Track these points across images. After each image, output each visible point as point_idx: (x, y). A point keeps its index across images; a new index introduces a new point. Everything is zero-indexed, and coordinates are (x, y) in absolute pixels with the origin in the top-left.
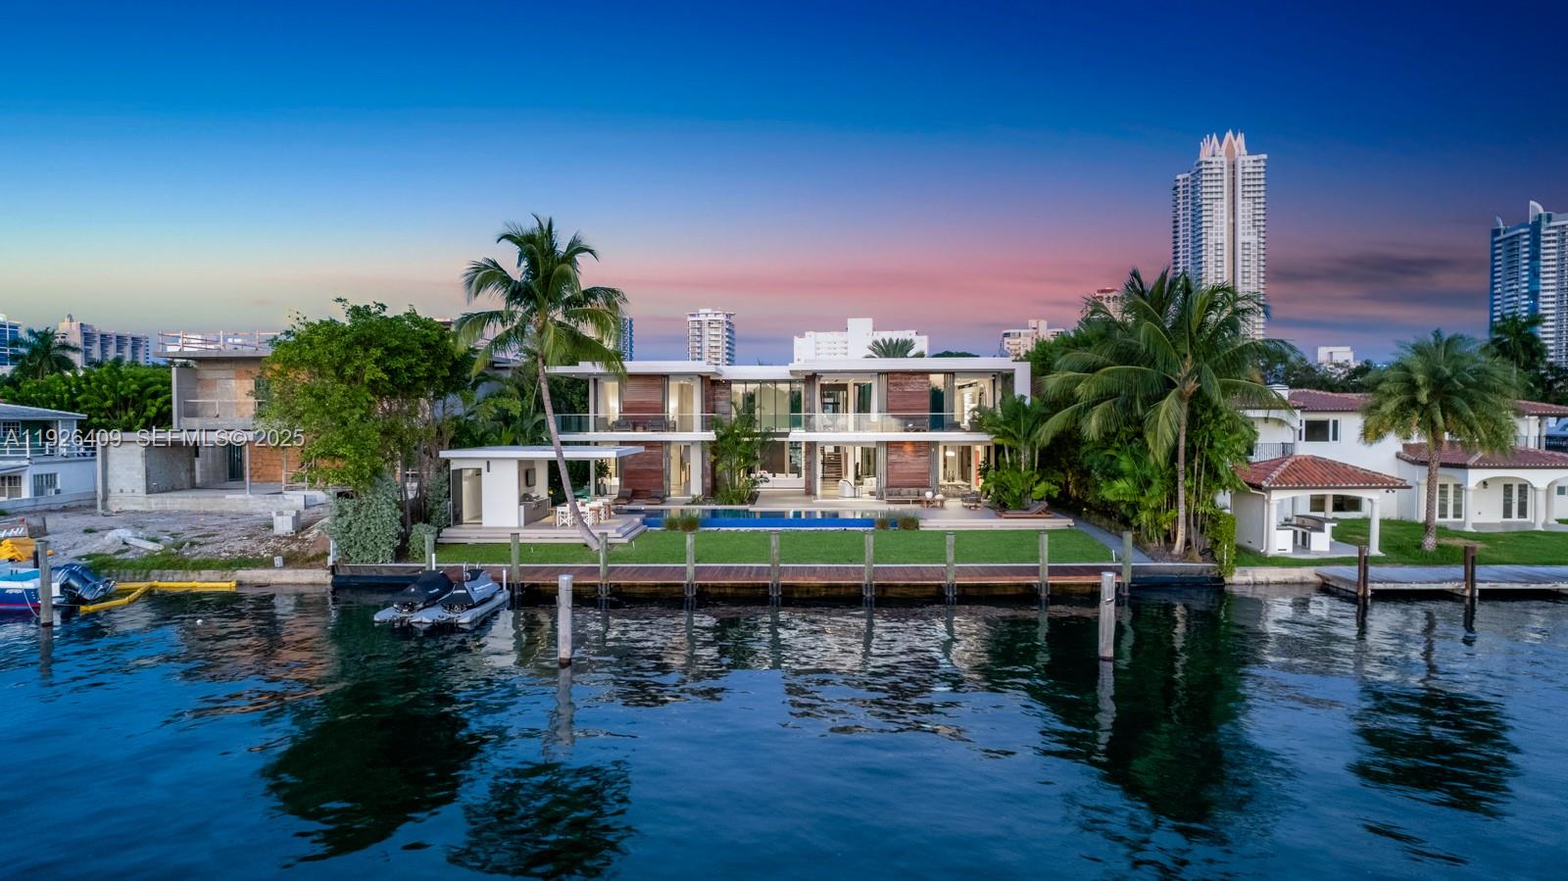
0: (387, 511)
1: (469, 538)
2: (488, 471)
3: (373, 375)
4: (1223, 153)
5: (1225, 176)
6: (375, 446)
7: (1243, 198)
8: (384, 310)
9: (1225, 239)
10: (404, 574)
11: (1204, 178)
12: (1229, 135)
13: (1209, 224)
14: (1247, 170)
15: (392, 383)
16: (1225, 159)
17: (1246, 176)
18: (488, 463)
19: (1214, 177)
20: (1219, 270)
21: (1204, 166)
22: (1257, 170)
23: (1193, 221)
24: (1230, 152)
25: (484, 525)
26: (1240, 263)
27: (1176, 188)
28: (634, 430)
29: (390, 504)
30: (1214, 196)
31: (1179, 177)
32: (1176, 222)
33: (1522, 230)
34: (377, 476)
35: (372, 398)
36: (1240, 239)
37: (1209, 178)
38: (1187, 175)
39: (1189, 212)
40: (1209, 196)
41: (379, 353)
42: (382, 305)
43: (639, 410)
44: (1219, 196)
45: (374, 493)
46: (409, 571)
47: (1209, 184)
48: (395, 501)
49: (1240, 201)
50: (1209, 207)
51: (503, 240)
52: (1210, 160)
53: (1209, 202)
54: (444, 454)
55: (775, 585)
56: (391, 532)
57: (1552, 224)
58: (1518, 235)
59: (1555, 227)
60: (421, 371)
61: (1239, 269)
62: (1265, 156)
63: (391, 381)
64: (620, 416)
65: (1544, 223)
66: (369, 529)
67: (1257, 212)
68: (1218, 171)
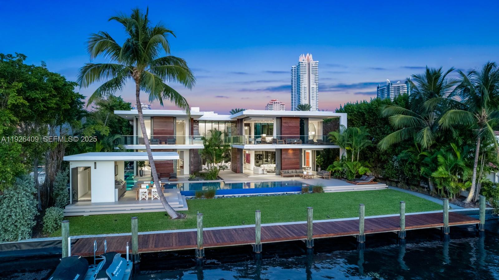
0: (26, 202)
1: (84, 212)
2: (95, 168)
3: (16, 101)
4: (306, 60)
5: (307, 67)
6: (16, 155)
7: (312, 74)
8: (24, 59)
9: (307, 86)
10: (39, 247)
11: (301, 67)
12: (308, 54)
13: (302, 81)
14: (313, 65)
15: (31, 109)
16: (307, 62)
17: (313, 67)
18: (95, 163)
19: (304, 67)
20: (305, 95)
21: (301, 63)
22: (316, 66)
23: (297, 80)
24: (308, 60)
25: (92, 202)
26: (311, 94)
27: (292, 70)
28: (161, 143)
29: (29, 197)
30: (304, 73)
31: (293, 67)
32: (292, 80)
33: (385, 87)
34: (19, 177)
35: (15, 119)
36: (311, 86)
37: (302, 67)
38: (295, 66)
39: (296, 77)
40: (302, 73)
41: (20, 85)
42: (22, 55)
43: (161, 134)
44: (305, 73)
45: (15, 189)
46: (43, 244)
47: (302, 69)
48: (33, 194)
49: (311, 75)
50: (302, 76)
51: (112, 20)
52: (303, 62)
53: (302, 74)
54: (66, 158)
55: (310, 241)
56: (30, 216)
57: (393, 86)
58: (384, 89)
59: (393, 87)
60: (53, 103)
61: (311, 95)
62: (318, 62)
63: (31, 107)
64: (151, 137)
65: (390, 85)
66: (10, 216)
67: (316, 78)
68: (305, 65)
